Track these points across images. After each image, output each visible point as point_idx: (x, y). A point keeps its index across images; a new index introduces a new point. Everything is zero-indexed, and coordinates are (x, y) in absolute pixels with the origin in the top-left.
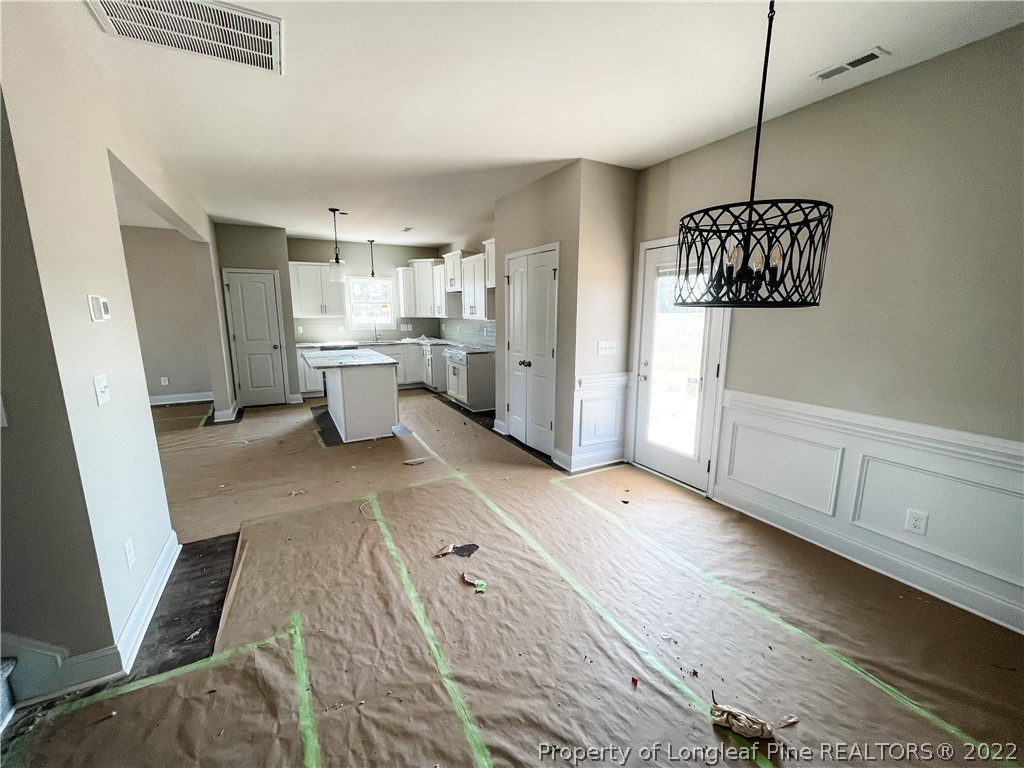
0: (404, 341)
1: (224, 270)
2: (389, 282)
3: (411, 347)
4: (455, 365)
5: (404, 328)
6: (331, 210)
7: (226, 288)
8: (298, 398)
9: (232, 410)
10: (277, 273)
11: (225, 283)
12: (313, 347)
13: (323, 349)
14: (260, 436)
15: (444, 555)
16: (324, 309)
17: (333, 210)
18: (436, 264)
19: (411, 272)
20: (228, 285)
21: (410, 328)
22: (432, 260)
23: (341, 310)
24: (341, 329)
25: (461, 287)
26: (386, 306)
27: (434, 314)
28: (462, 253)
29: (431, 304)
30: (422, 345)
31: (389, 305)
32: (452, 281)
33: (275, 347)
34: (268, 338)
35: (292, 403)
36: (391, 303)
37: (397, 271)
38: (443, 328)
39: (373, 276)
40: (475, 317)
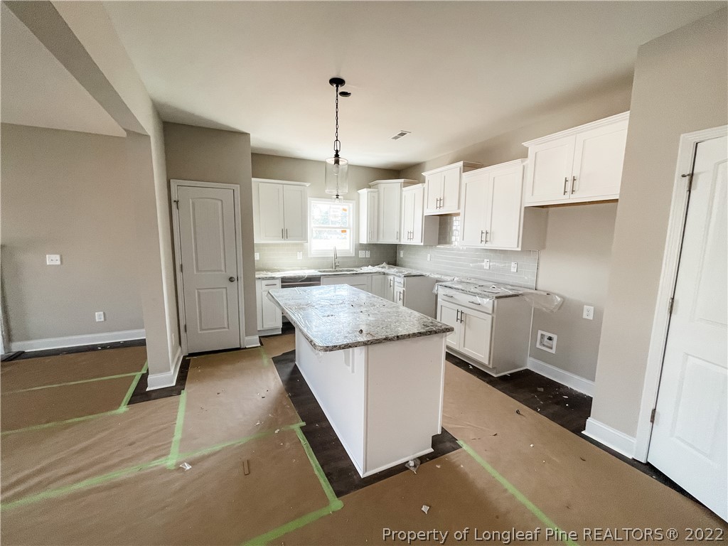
0: (366, 270)
1: (174, 183)
2: (350, 206)
3: (375, 277)
4: (461, 309)
5: (362, 254)
7: (174, 205)
8: (253, 341)
9: (172, 371)
10: (237, 189)
11: (174, 198)
16: (285, 234)
18: (406, 185)
19: (376, 195)
20: (177, 202)
21: (368, 254)
22: (402, 180)
23: (303, 235)
24: (300, 256)
25: (459, 208)
26: (345, 231)
27: (400, 241)
28: (464, 166)
29: (397, 229)
30: (388, 274)
31: (348, 230)
32: (440, 201)
33: (231, 279)
34: (223, 268)
35: (247, 347)
36: (350, 228)
37: (359, 194)
38: (402, 254)
39: (337, 198)
40: (488, 246)
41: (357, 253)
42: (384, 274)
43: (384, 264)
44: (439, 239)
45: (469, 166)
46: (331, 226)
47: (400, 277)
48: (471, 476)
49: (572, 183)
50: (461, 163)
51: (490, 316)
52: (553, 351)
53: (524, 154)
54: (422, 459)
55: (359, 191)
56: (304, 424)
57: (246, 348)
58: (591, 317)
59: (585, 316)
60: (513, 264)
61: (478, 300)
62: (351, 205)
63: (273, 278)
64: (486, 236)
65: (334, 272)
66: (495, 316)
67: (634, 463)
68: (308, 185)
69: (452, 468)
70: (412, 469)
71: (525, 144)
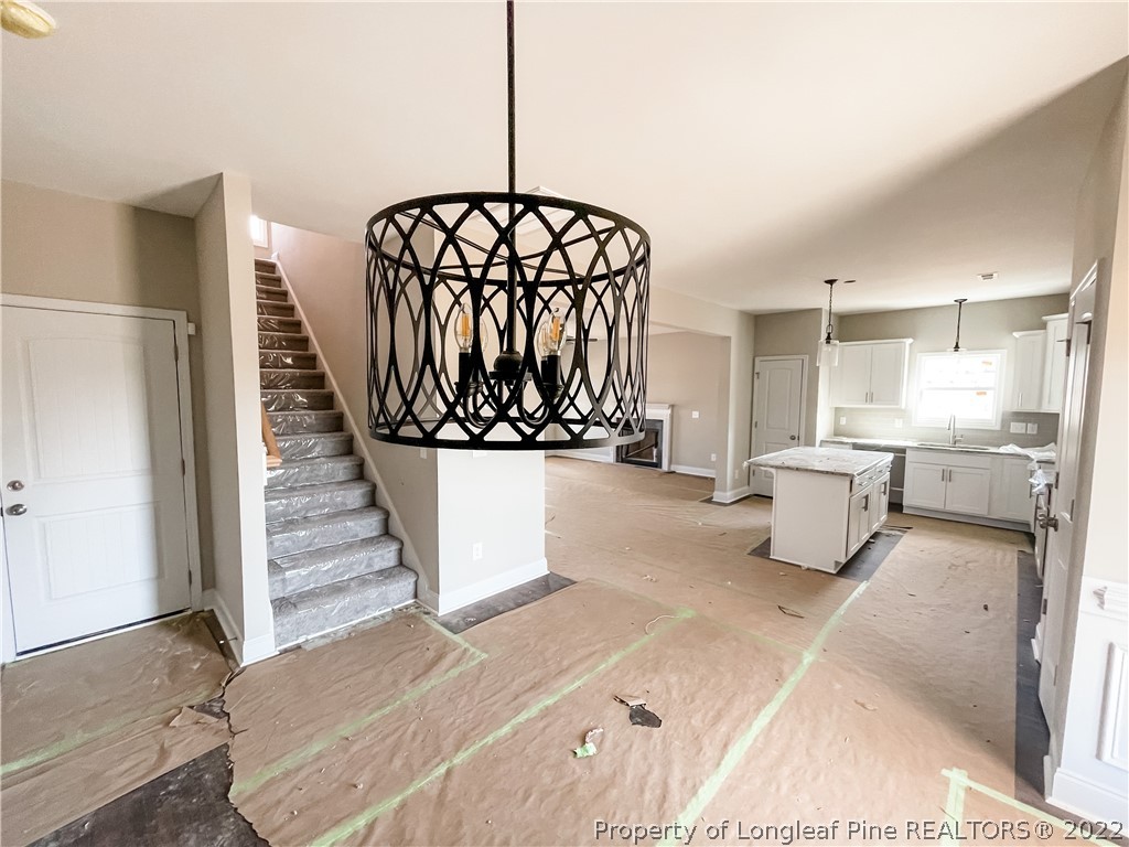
0: (1002, 450)
1: (757, 360)
2: (996, 356)
3: (1008, 461)
5: (1017, 428)
6: (827, 282)
7: (756, 376)
10: (807, 358)
11: (756, 371)
12: (842, 443)
13: (856, 447)
14: (720, 523)
15: (622, 701)
16: (870, 398)
17: (831, 282)
20: (760, 374)
21: (1031, 429)
23: (895, 399)
24: (899, 424)
26: (985, 393)
31: (989, 392)
33: (792, 438)
36: (994, 389)
39: (957, 350)
62: (999, 355)
68: (909, 341)
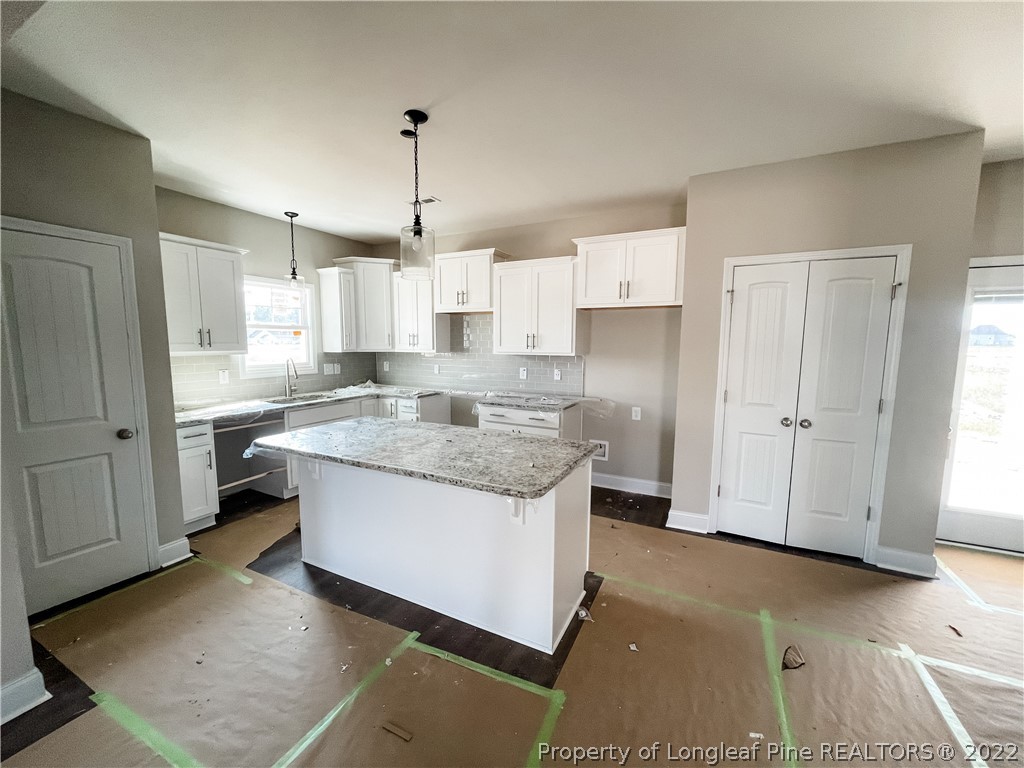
2: (305, 292)
3: (365, 402)
4: (517, 429)
5: (328, 369)
8: (176, 551)
10: (127, 245)
21: (338, 369)
22: (392, 261)
23: (239, 341)
25: (491, 306)
26: (299, 333)
27: (393, 347)
28: (494, 254)
29: (387, 331)
30: (384, 397)
31: (303, 331)
32: (463, 297)
33: (122, 435)
34: (100, 413)
35: (164, 566)
36: (306, 328)
37: (318, 274)
38: (386, 367)
39: (295, 278)
40: (537, 352)
41: (321, 368)
42: (378, 396)
43: (369, 383)
44: (452, 344)
45: (500, 257)
46: (273, 323)
47: (409, 398)
48: (634, 599)
49: (626, 288)
50: (492, 250)
51: (557, 432)
52: (606, 459)
53: (572, 251)
54: (585, 604)
55: (320, 270)
56: (416, 634)
57: (162, 569)
58: (639, 418)
59: (634, 418)
60: (556, 372)
61: (541, 415)
62: (308, 291)
63: (200, 422)
64: (533, 340)
65: (291, 401)
66: (562, 430)
67: (709, 535)
68: (244, 252)
69: (614, 600)
70: (586, 619)
71: (575, 241)
